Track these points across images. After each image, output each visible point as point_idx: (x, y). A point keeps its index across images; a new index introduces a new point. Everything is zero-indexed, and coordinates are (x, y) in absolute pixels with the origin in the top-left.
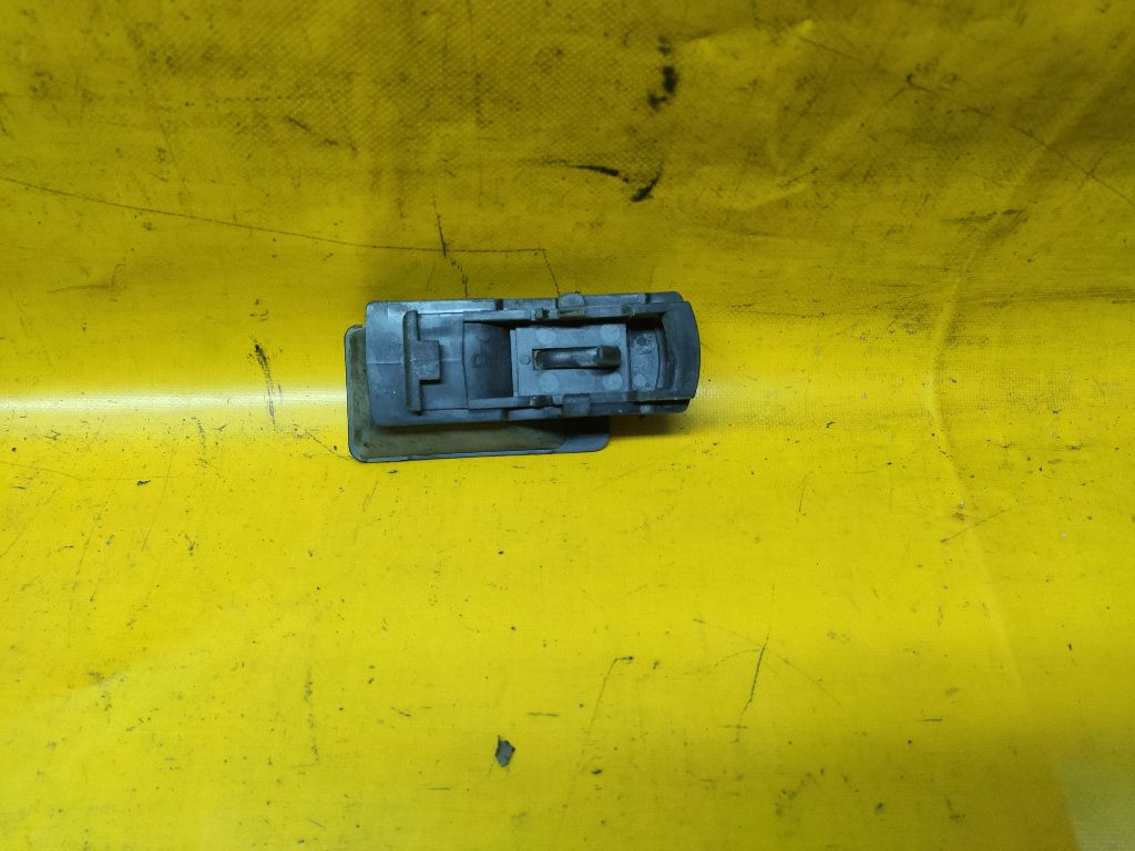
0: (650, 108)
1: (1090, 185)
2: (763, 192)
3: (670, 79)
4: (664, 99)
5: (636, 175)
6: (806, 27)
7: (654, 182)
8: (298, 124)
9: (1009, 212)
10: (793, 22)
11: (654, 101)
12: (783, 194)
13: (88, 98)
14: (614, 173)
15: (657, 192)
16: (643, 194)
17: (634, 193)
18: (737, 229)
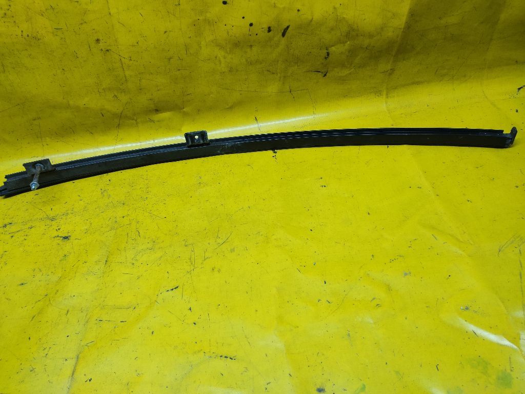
0: (325, 59)
1: (404, 62)
2: (346, 72)
3: (328, 54)
4: (327, 57)
5: (323, 72)
6: (349, 42)
8: (269, 71)
9: (391, 69)
10: (346, 42)
12: (350, 71)
14: (320, 72)
15: (328, 74)
16: (325, 75)
17: (323, 75)
18: (342, 80)
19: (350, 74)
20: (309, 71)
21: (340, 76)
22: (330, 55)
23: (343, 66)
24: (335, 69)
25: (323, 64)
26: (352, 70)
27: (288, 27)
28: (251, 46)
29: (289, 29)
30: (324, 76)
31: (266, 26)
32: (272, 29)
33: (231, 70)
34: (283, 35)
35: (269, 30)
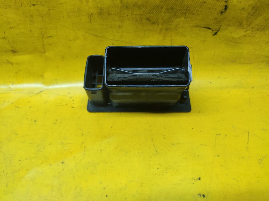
0: (221, 14)
2: (241, 33)
3: (226, 8)
4: (224, 12)
5: (215, 29)
7: (218, 31)
8: (148, 19)
11: (222, 13)
12: (245, 33)
13: (109, 14)
14: (210, 29)
15: (219, 33)
16: (216, 34)
17: (214, 33)
18: (234, 42)
19: (245, 36)
20: (197, 26)
21: (233, 38)
22: (228, 10)
23: (240, 24)
24: (230, 28)
25: (216, 19)
26: (248, 32)
30: (214, 35)
33: (101, 13)
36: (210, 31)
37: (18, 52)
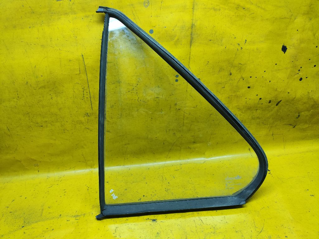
19: (308, 127)
20: (286, 124)
21: (303, 128)
22: (300, 117)
24: (301, 124)
25: (294, 121)
26: (310, 125)
27: (281, 101)
28: (257, 110)
29: (281, 102)
30: (294, 128)
31: (268, 100)
32: (271, 101)
34: (277, 105)
35: (270, 102)
36: (292, 126)
37: (196, 142)
